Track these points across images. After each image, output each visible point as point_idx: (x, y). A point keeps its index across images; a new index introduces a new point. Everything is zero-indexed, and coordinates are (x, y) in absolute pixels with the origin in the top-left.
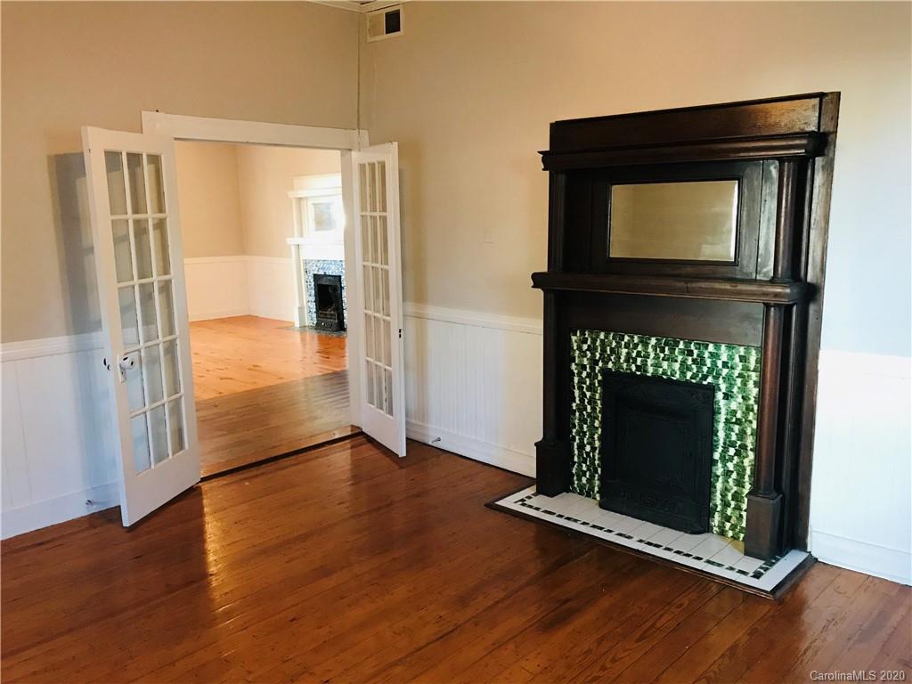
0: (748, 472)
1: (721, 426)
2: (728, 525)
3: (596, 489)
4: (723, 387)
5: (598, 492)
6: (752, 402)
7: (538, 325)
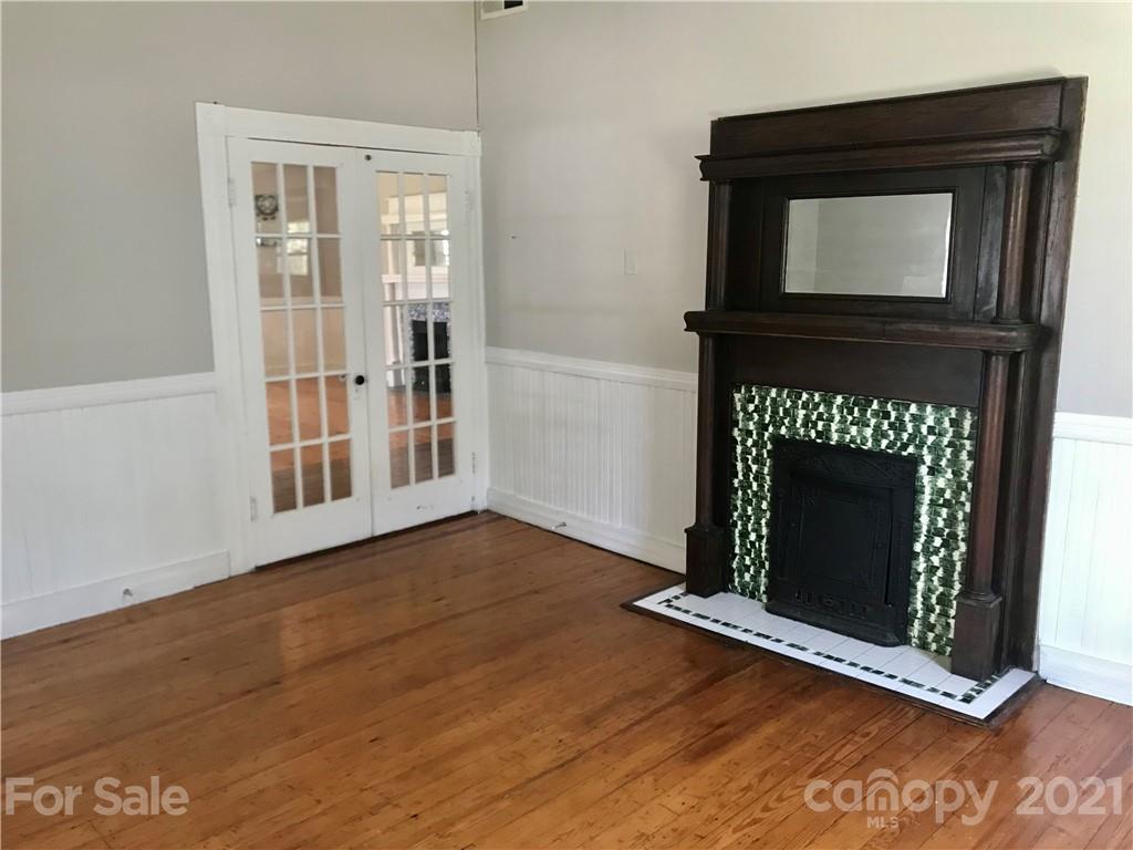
0: (958, 567)
1: (924, 509)
2: (931, 636)
3: (762, 588)
4: (928, 459)
5: (764, 592)
6: (965, 478)
7: (693, 379)
